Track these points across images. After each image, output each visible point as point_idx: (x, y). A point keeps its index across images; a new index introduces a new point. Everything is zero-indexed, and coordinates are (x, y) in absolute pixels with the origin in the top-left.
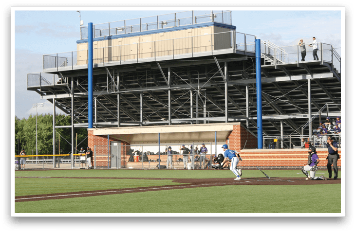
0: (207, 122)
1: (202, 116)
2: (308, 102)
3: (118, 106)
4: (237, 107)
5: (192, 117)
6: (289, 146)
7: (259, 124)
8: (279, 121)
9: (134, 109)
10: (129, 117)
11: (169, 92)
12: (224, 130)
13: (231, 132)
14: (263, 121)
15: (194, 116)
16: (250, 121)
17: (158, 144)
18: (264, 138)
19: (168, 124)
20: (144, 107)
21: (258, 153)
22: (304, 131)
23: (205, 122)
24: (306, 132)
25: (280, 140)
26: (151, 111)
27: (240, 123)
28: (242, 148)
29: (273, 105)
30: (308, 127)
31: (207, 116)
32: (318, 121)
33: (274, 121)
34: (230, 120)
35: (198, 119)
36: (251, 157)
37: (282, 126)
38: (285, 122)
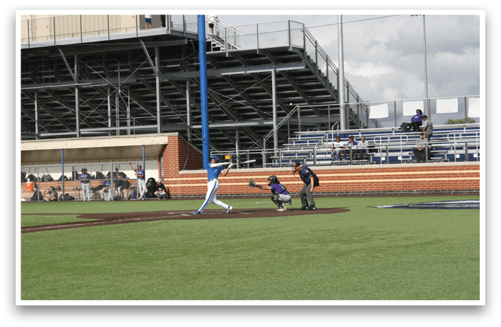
0: (132, 133)
1: (124, 124)
2: (272, 104)
4: (175, 110)
5: (110, 125)
7: (205, 135)
8: (233, 129)
9: (27, 115)
11: (76, 90)
12: (155, 143)
13: (164, 146)
14: (211, 130)
15: (114, 124)
16: (193, 131)
17: (61, 165)
18: (211, 155)
19: (75, 136)
20: (40, 112)
21: (203, 175)
22: (267, 143)
23: (129, 132)
24: (270, 145)
25: (234, 157)
26: (52, 118)
27: (177, 133)
28: (181, 169)
29: (225, 108)
30: (272, 139)
31: (132, 124)
32: (286, 130)
33: (227, 131)
34: (163, 129)
35: (118, 128)
36: (193, 182)
37: (237, 137)
38: (241, 132)
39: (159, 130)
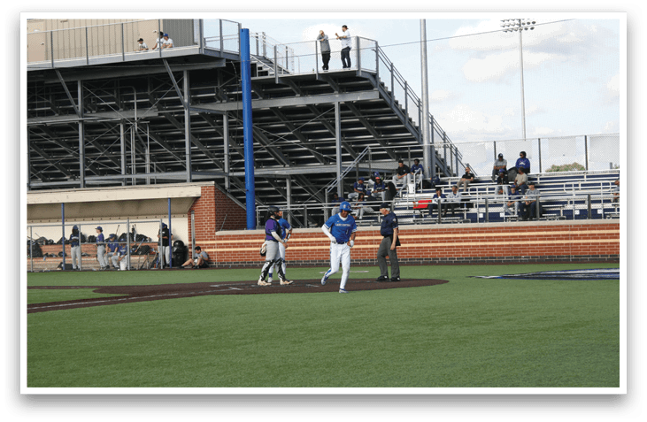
0: (152, 183)
1: (142, 170)
2: (335, 144)
4: (206, 152)
5: (123, 172)
6: (303, 223)
7: (248, 184)
8: (283, 178)
11: (80, 126)
12: (184, 195)
13: (196, 199)
14: (258, 178)
15: (129, 171)
16: (232, 179)
17: (61, 223)
18: (257, 210)
19: (78, 186)
20: (31, 155)
21: (247, 237)
23: (148, 181)
25: (285, 213)
26: (46, 162)
27: (213, 182)
28: (218, 229)
29: (273, 150)
30: (335, 189)
31: (152, 171)
32: (353, 178)
33: (275, 179)
34: (194, 177)
35: (134, 176)
36: (234, 245)
37: (288, 188)
38: (294, 181)
39: (188, 178)
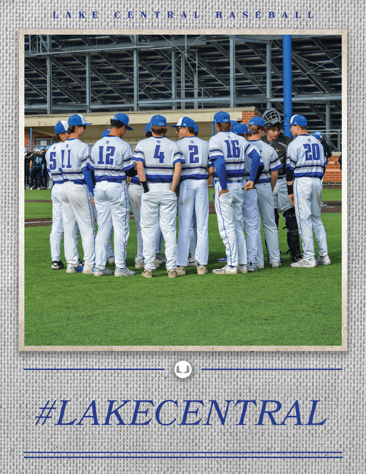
0: (200, 107)
1: (190, 95)
3: (48, 76)
4: (252, 79)
5: (173, 96)
7: (287, 110)
8: (323, 104)
9: (76, 83)
10: (67, 97)
11: (135, 55)
14: (295, 104)
15: (179, 95)
16: (274, 105)
19: (132, 109)
20: (93, 79)
23: (196, 105)
26: (105, 86)
27: (254, 108)
29: (314, 78)
31: (200, 95)
33: (315, 104)
35: (184, 101)
37: (327, 113)
38: (333, 106)
39: (232, 103)
